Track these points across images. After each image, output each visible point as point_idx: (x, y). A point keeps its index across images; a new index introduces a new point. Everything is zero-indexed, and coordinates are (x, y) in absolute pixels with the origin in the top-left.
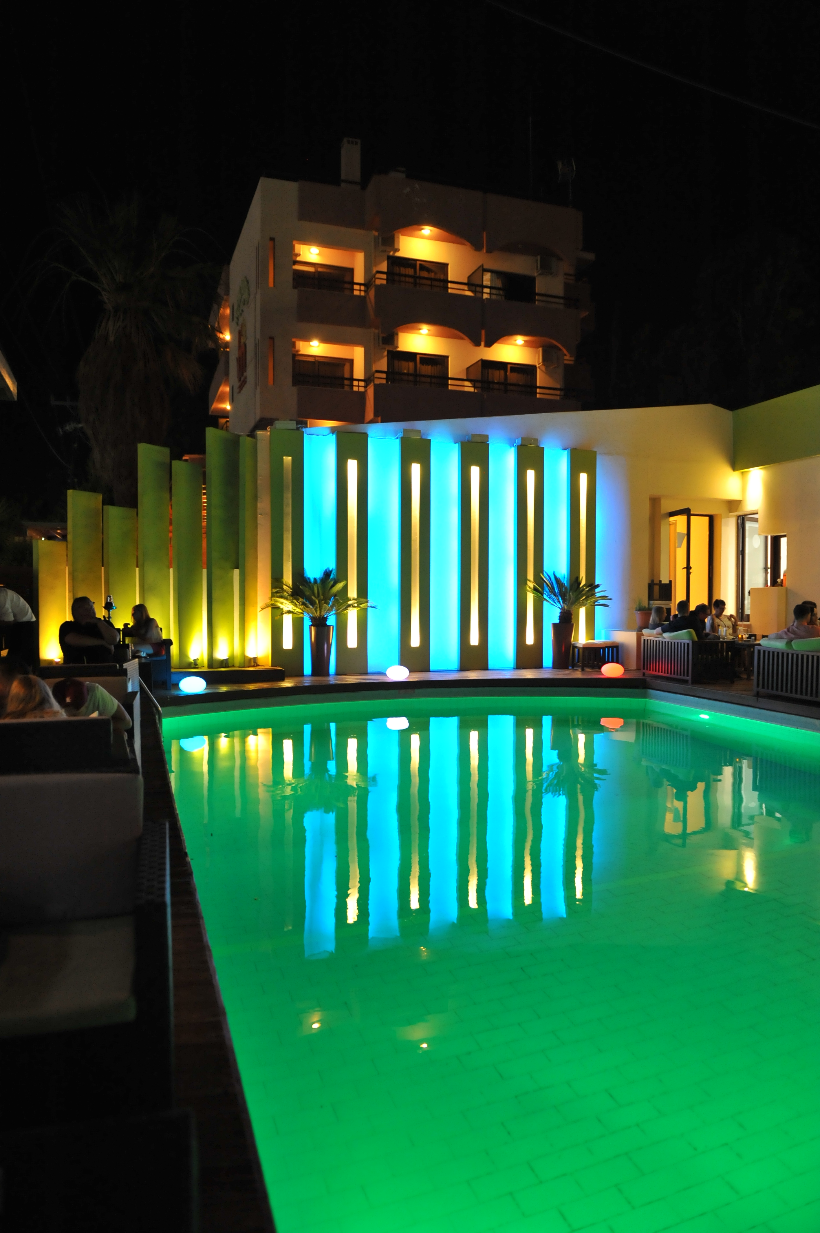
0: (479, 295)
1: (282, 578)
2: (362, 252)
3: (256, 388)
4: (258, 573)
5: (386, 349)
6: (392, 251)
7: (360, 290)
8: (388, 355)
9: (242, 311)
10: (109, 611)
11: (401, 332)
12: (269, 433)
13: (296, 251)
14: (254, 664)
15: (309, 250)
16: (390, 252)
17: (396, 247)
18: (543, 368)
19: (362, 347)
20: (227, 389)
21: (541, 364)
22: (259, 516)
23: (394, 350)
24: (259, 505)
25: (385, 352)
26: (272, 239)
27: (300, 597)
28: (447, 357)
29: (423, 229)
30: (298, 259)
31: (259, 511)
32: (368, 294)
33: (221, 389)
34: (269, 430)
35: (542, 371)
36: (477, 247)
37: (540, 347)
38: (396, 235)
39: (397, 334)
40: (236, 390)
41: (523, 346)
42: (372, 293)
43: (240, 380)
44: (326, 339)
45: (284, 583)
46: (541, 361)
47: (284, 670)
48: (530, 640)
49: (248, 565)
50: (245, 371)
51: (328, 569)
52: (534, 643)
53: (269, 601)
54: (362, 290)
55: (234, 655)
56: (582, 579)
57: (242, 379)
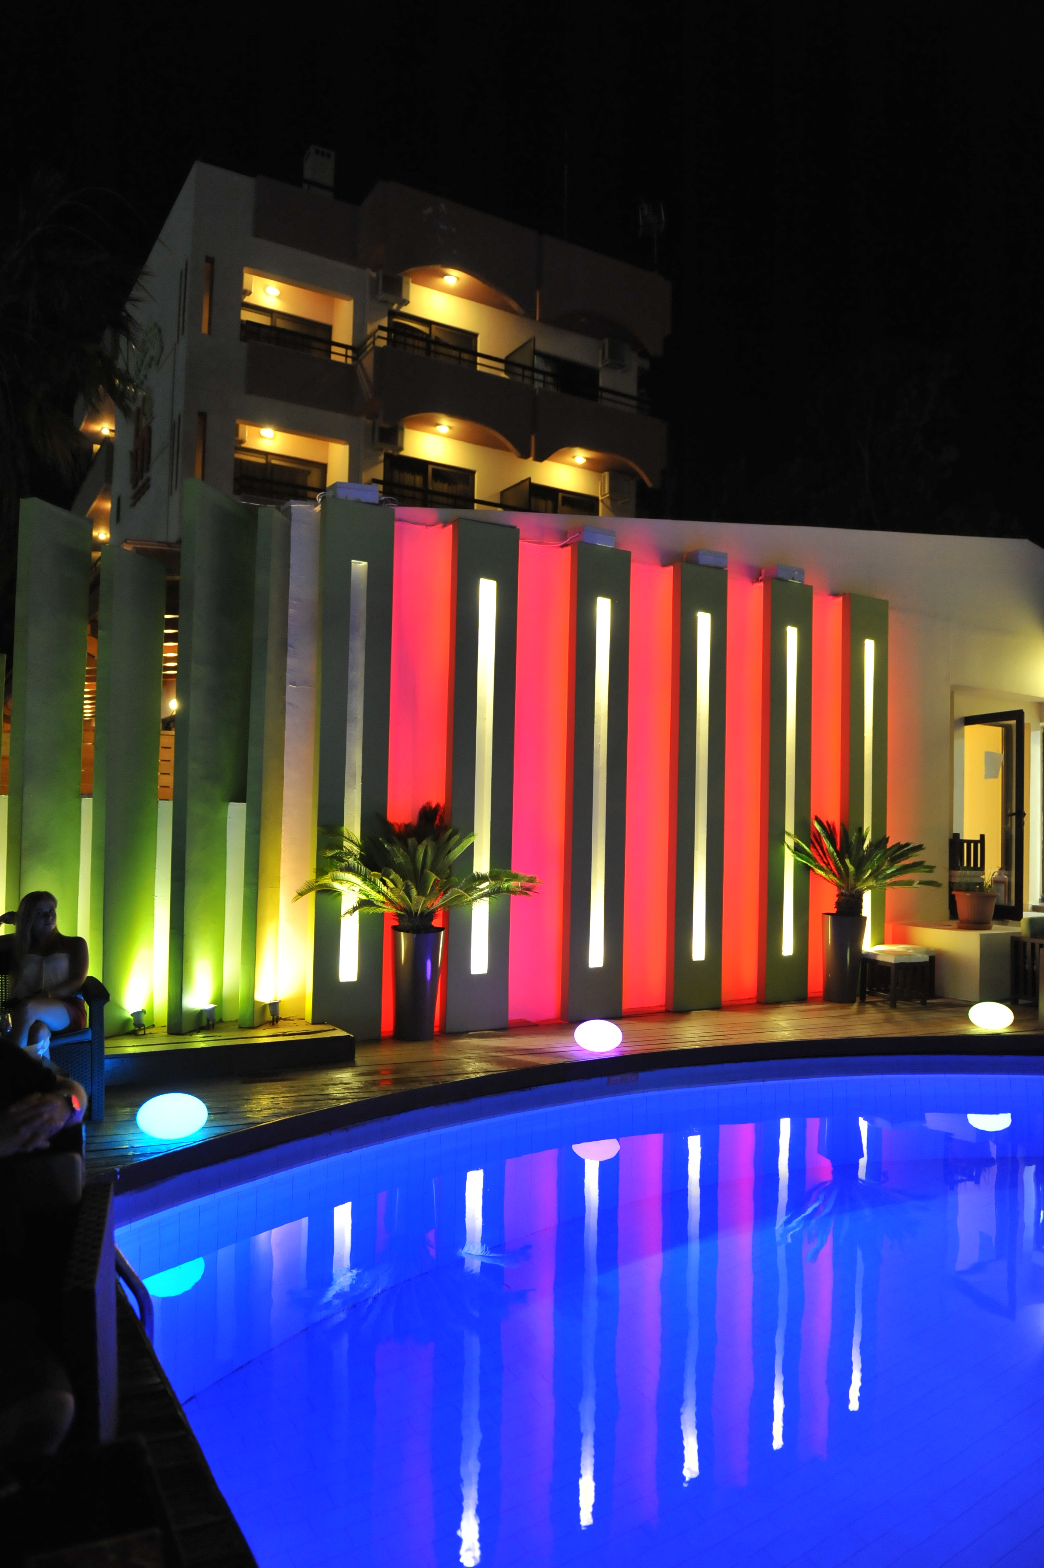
0: (527, 381)
1: (341, 823)
2: (349, 300)
4: (284, 813)
5: (384, 451)
6: (396, 303)
7: (346, 356)
8: (385, 461)
9: (146, 377)
11: (409, 428)
12: (318, 508)
13: (245, 286)
14: (273, 1019)
15: (265, 287)
16: (393, 304)
17: (404, 297)
18: (608, 503)
19: (345, 444)
20: (108, 506)
21: (608, 495)
22: (290, 687)
23: (396, 454)
24: (290, 662)
25: (380, 455)
26: (210, 260)
28: (473, 473)
29: (445, 275)
30: (247, 299)
31: (288, 675)
32: (360, 362)
33: (95, 504)
34: (320, 500)
35: (607, 506)
36: (528, 312)
37: (605, 471)
38: (405, 279)
39: (402, 430)
40: (126, 503)
41: (584, 467)
42: (368, 362)
43: (135, 486)
44: (287, 426)
45: (346, 834)
46: (607, 490)
47: (352, 1036)
48: (788, 948)
49: (267, 794)
50: (148, 470)
51: (429, 804)
52: (793, 954)
53: (310, 876)
54: (349, 357)
55: (223, 997)
56: (867, 833)
57: (140, 483)
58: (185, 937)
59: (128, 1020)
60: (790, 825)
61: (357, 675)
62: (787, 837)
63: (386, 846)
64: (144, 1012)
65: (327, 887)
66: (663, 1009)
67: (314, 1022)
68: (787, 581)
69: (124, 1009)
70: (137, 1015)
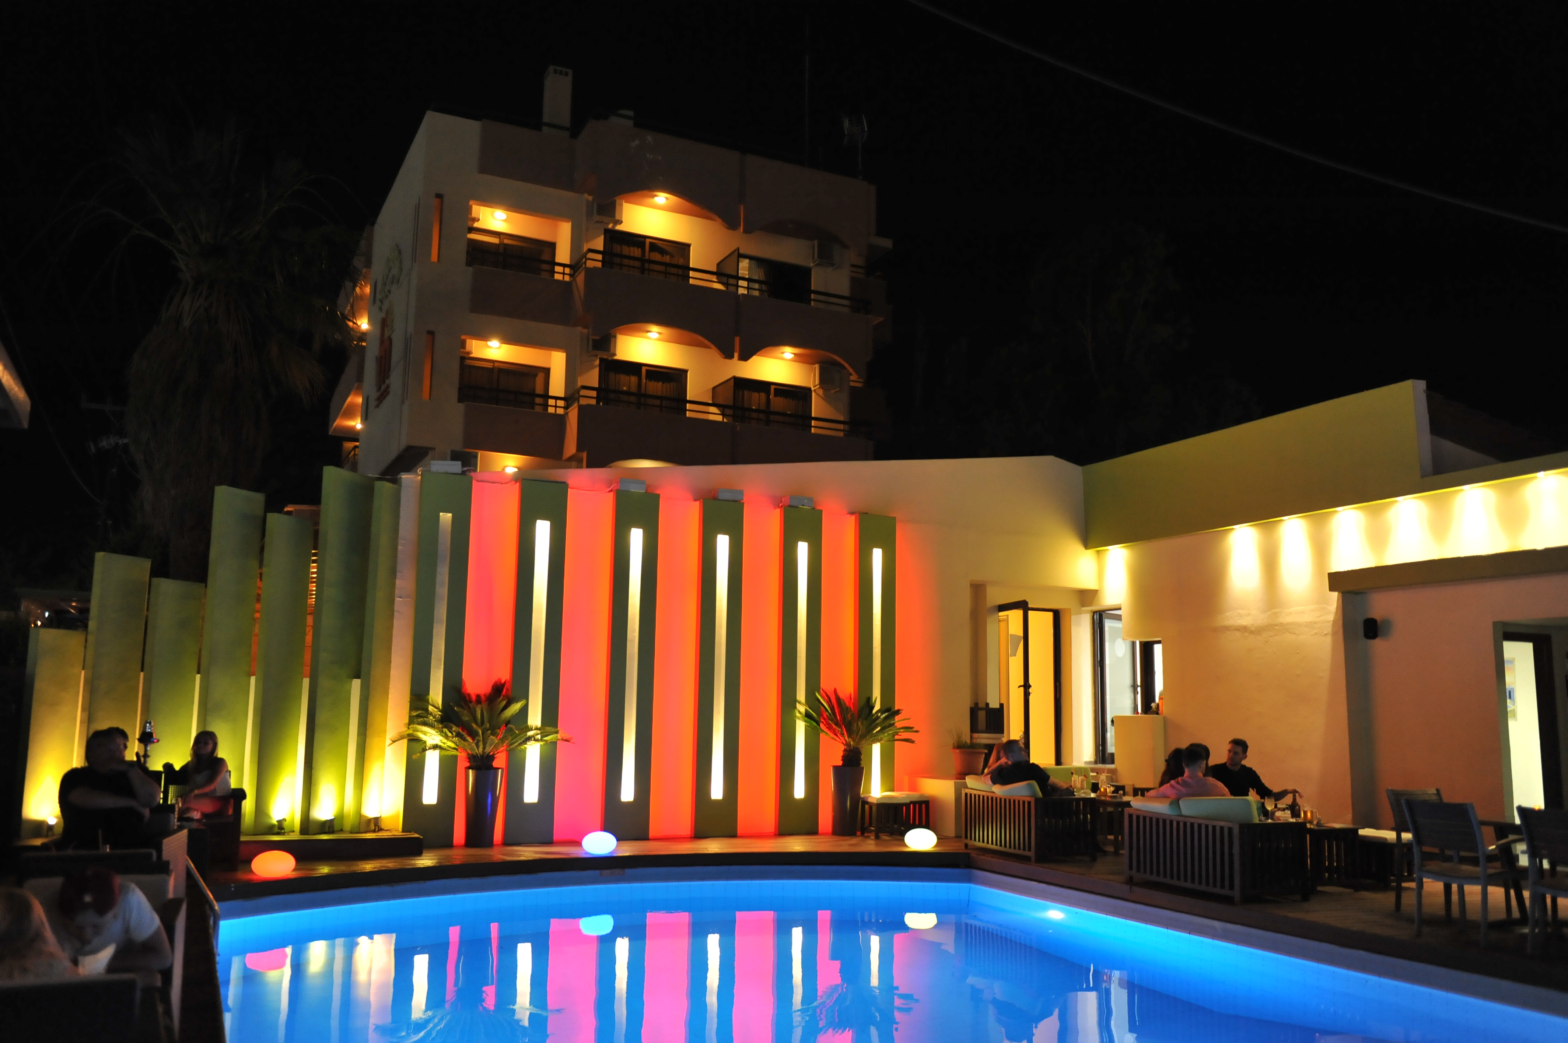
0: (732, 289)
1: (428, 693)
2: (568, 222)
3: (403, 402)
4: (391, 686)
5: (599, 357)
6: (612, 222)
7: (564, 274)
8: (600, 365)
9: (389, 292)
10: (146, 746)
11: (621, 334)
12: (420, 477)
13: (474, 215)
14: (375, 828)
15: (493, 213)
16: (609, 224)
17: (617, 217)
18: (821, 392)
19: (563, 352)
20: (360, 400)
21: (818, 386)
22: (397, 599)
23: (610, 359)
24: (398, 582)
25: (596, 360)
26: (439, 196)
27: (455, 725)
28: (685, 372)
29: (656, 196)
30: (476, 225)
31: (397, 592)
32: (575, 279)
33: (349, 399)
34: (420, 473)
35: (819, 395)
36: (731, 224)
37: (817, 363)
38: (618, 202)
39: (615, 337)
40: (372, 403)
41: (792, 360)
42: (581, 278)
43: (379, 389)
44: (509, 339)
45: (430, 701)
46: (817, 382)
47: (422, 837)
48: (799, 791)
49: (376, 673)
50: (388, 377)
51: (500, 680)
52: (805, 797)
53: (404, 730)
54: (567, 274)
55: (344, 813)
56: (875, 701)
57: (383, 387)
58: (313, 769)
59: (274, 826)
60: (801, 695)
61: (442, 591)
62: (798, 705)
63: (456, 709)
64: (285, 820)
65: (414, 736)
66: (689, 836)
67: (403, 832)
68: (798, 507)
69: (271, 817)
70: (280, 822)
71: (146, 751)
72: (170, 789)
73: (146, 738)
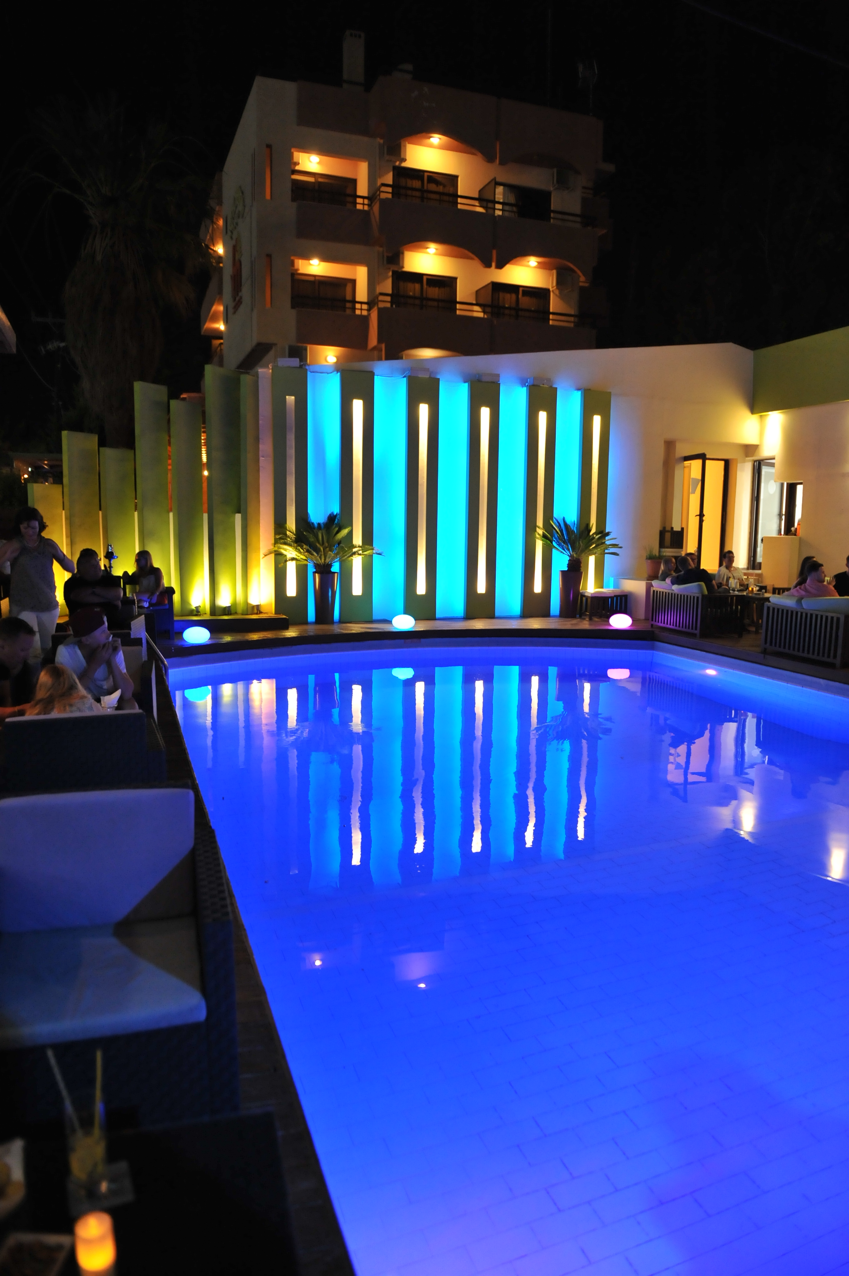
0: (490, 211)
1: (286, 523)
2: (365, 162)
3: (252, 310)
4: (261, 518)
5: (391, 269)
6: (398, 161)
7: (363, 204)
8: (393, 276)
9: (237, 224)
10: (110, 561)
11: (407, 251)
12: (271, 371)
13: (295, 160)
14: (257, 612)
15: (309, 158)
16: (396, 162)
17: (402, 156)
18: (557, 292)
19: (365, 267)
20: (221, 308)
21: (555, 287)
22: (261, 458)
23: (400, 271)
24: (261, 446)
25: (389, 272)
26: (269, 146)
27: (304, 544)
28: (456, 279)
29: (431, 137)
30: (297, 168)
31: (261, 453)
32: (372, 209)
33: (214, 308)
34: (271, 367)
35: (556, 295)
36: (489, 158)
37: (554, 269)
38: (403, 143)
39: (403, 253)
40: (231, 310)
41: (536, 267)
42: (376, 208)
43: (235, 300)
44: (326, 258)
45: (288, 528)
46: (555, 284)
47: (287, 618)
48: (537, 588)
49: (251, 510)
50: (241, 291)
51: (332, 513)
52: (541, 592)
53: (272, 547)
54: (366, 205)
55: (237, 602)
56: (592, 526)
57: (237, 299)
58: (215, 574)
59: (193, 610)
60: (540, 522)
61: (291, 452)
62: (537, 529)
63: (305, 533)
64: (200, 606)
65: (279, 552)
66: (462, 618)
67: (275, 614)
68: (539, 386)
69: (191, 605)
70: (197, 608)
71: (110, 564)
72: (127, 587)
73: (110, 556)
